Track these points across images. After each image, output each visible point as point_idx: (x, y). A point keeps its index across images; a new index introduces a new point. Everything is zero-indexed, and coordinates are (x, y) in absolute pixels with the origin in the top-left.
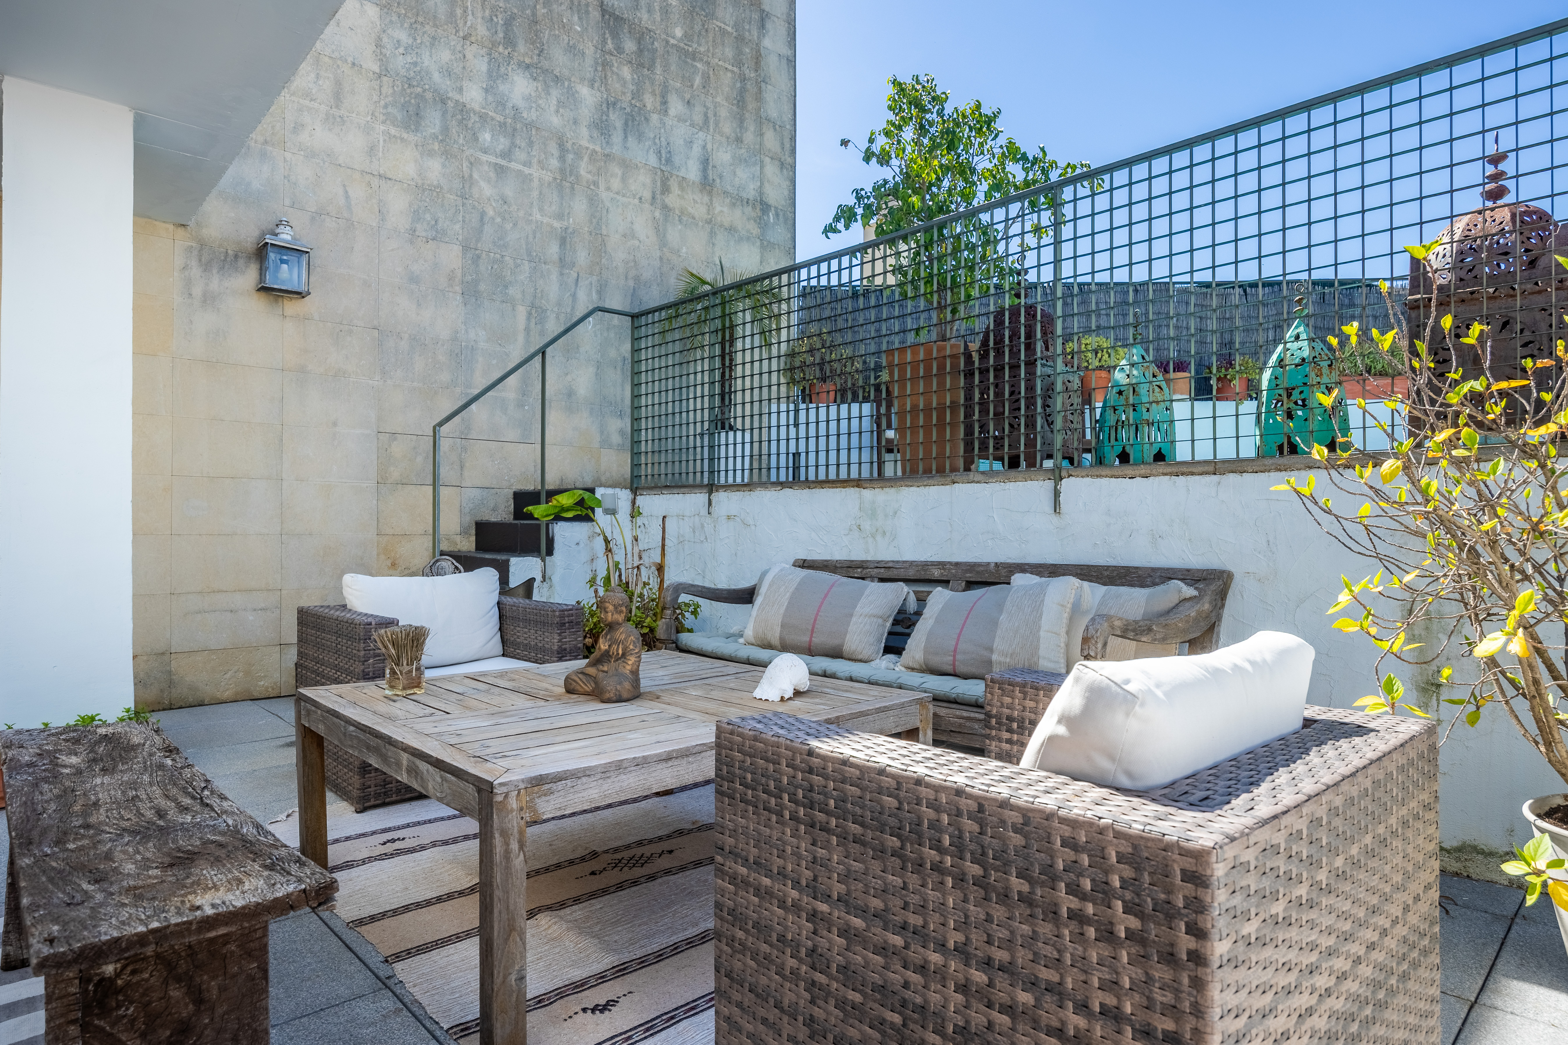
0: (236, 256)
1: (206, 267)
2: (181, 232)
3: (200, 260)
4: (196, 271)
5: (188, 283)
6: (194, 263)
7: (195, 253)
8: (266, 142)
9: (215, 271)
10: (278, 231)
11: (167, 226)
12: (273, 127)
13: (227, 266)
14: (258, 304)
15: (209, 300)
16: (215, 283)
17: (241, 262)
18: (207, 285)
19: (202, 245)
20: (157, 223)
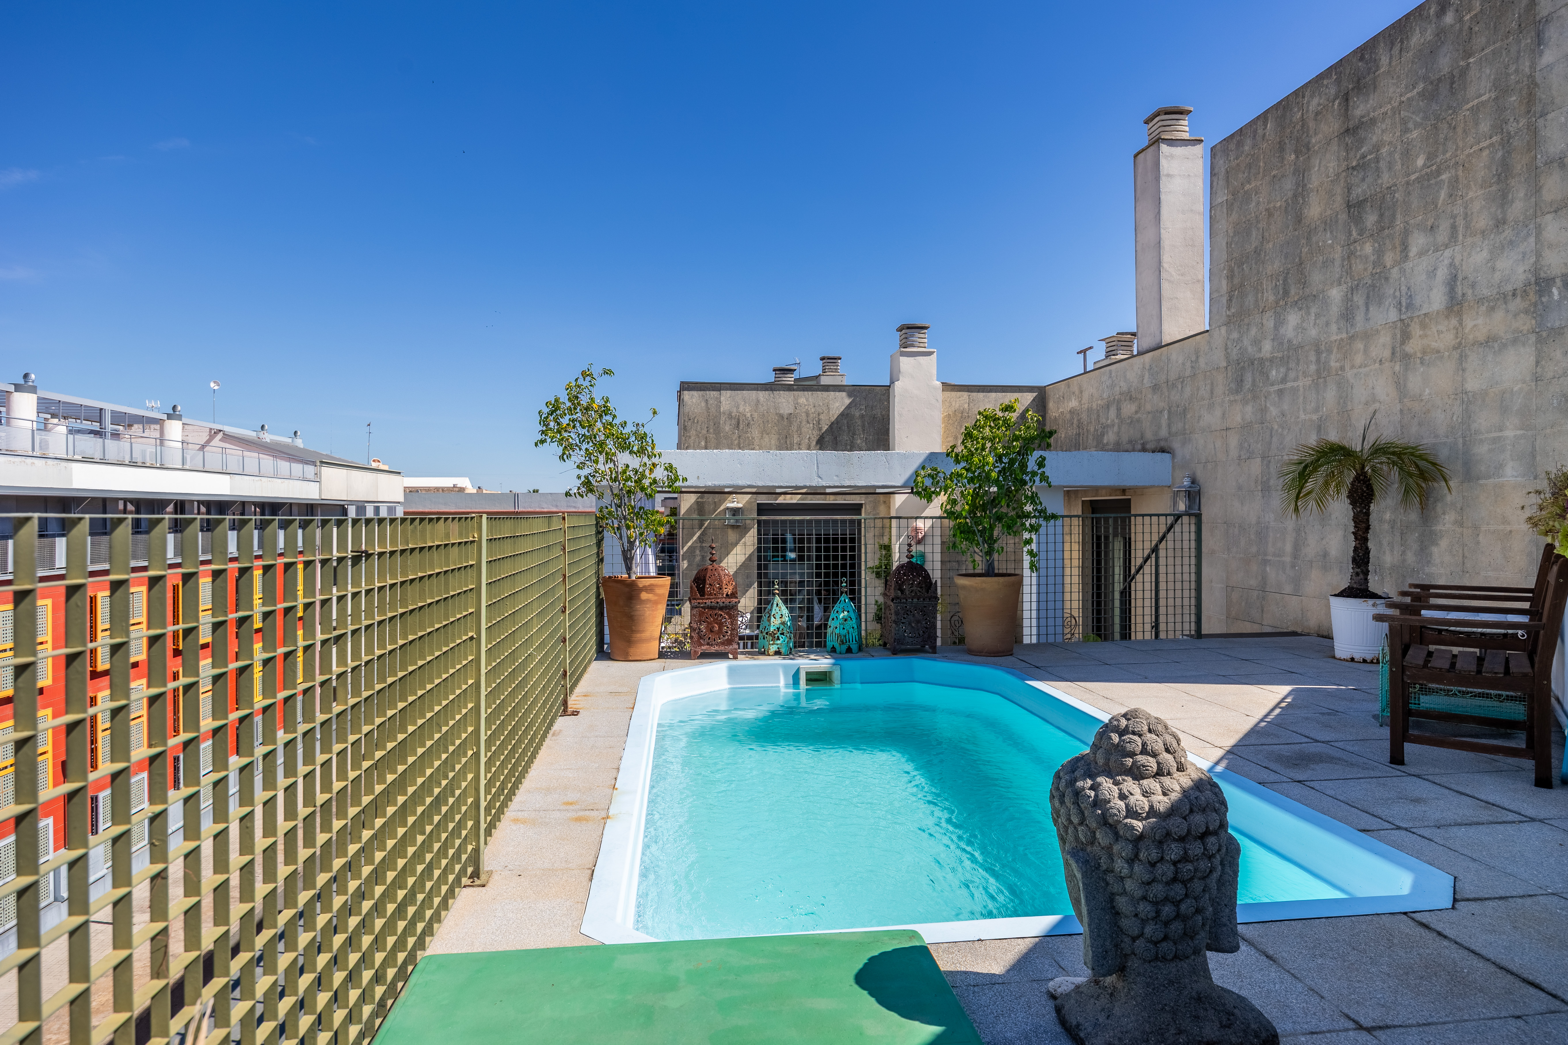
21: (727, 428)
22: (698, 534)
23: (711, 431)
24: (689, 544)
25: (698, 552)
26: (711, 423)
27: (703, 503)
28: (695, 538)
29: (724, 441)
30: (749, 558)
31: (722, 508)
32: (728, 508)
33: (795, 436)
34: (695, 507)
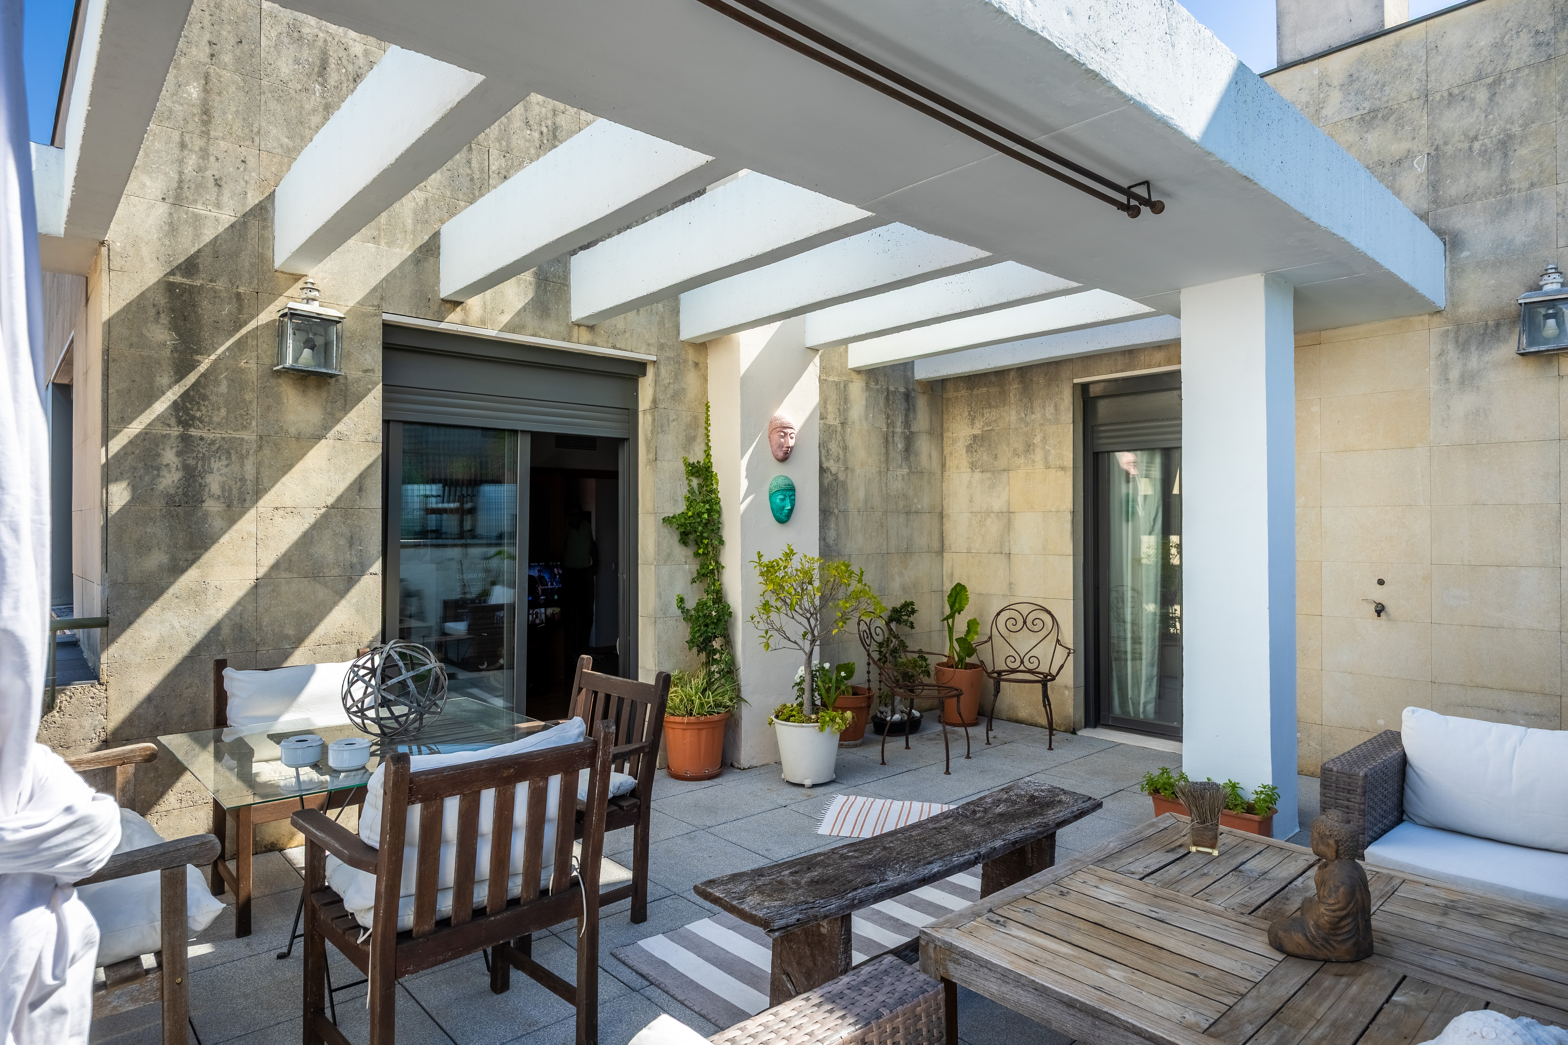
0: (1498, 325)
1: (1463, 347)
2: (1437, 319)
3: (1457, 342)
4: (1453, 354)
5: (1445, 369)
6: (1451, 346)
7: (1452, 335)
8: (1532, 185)
9: (1473, 349)
10: (1542, 283)
11: (1423, 317)
12: (1541, 165)
13: (1487, 339)
14: (1525, 371)
15: (1468, 380)
16: (1474, 361)
17: (1504, 330)
18: (1465, 365)
19: (1458, 324)
20: (1412, 319)
21: (285, 67)
22: (172, 395)
23: (227, 58)
24: (136, 427)
25: (169, 456)
26: (227, 35)
27: (191, 291)
28: (161, 406)
29: (273, 105)
30: (359, 485)
31: (268, 315)
32: (293, 314)
33: (494, 153)
34: (162, 300)
